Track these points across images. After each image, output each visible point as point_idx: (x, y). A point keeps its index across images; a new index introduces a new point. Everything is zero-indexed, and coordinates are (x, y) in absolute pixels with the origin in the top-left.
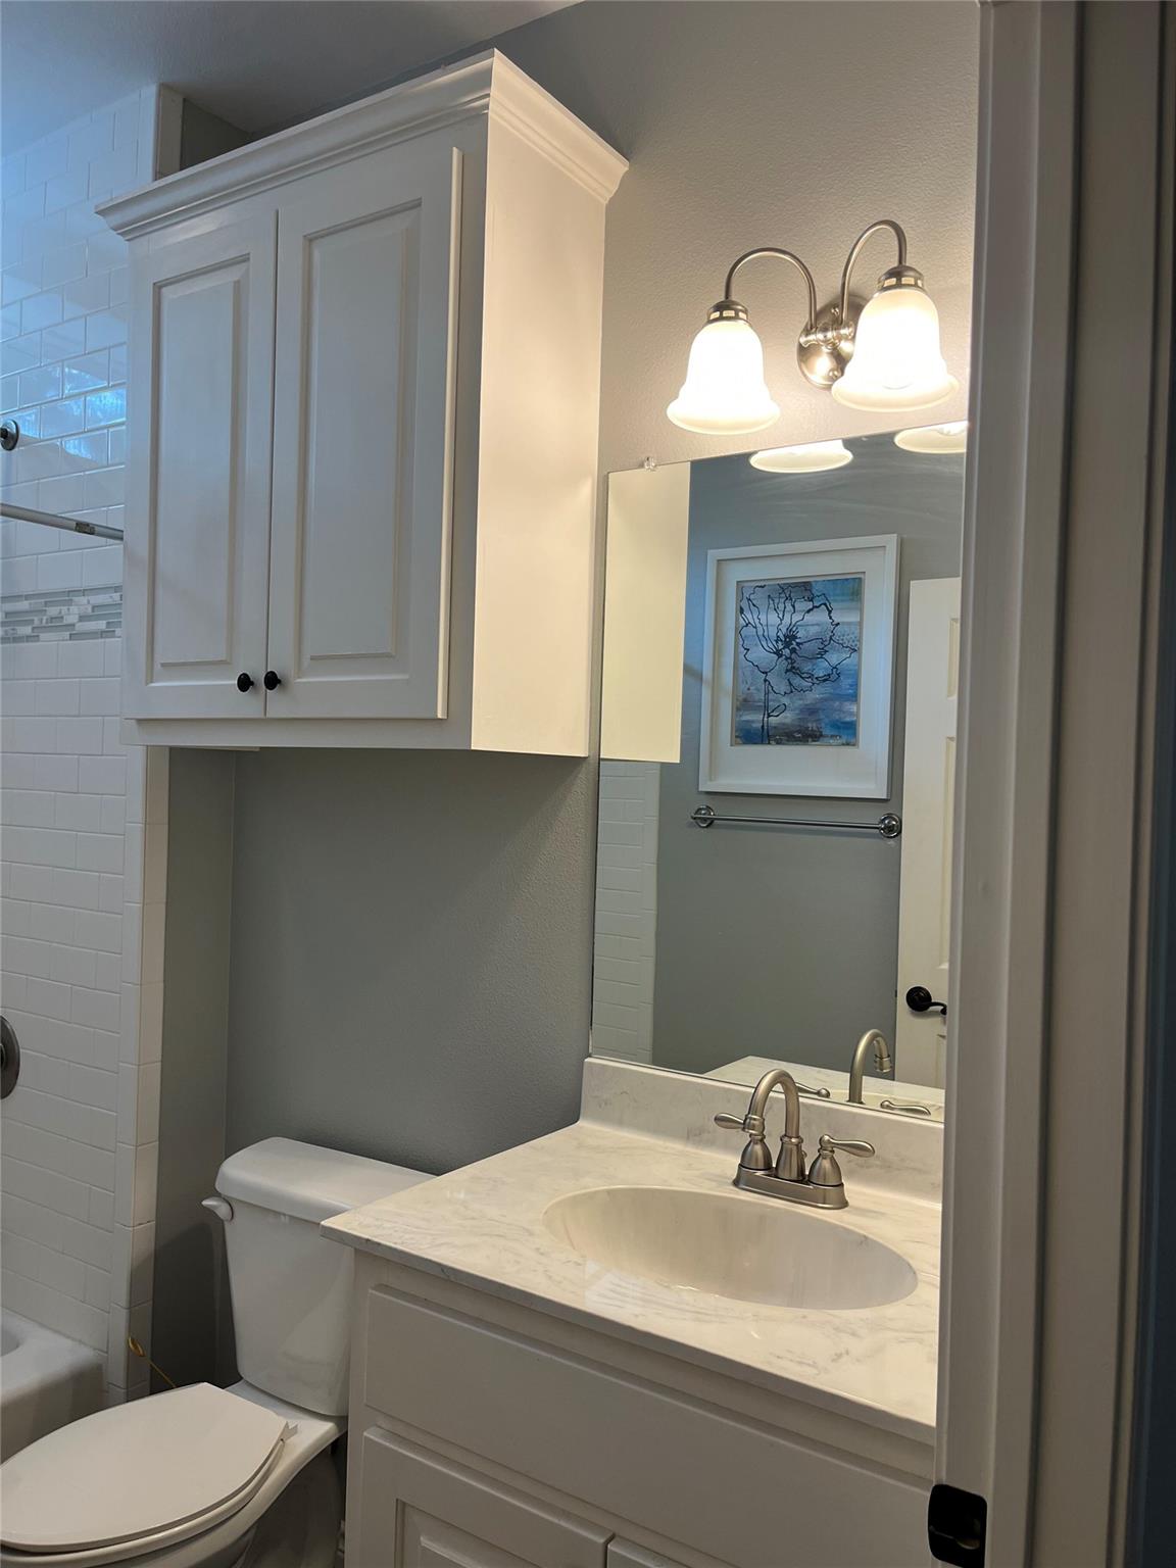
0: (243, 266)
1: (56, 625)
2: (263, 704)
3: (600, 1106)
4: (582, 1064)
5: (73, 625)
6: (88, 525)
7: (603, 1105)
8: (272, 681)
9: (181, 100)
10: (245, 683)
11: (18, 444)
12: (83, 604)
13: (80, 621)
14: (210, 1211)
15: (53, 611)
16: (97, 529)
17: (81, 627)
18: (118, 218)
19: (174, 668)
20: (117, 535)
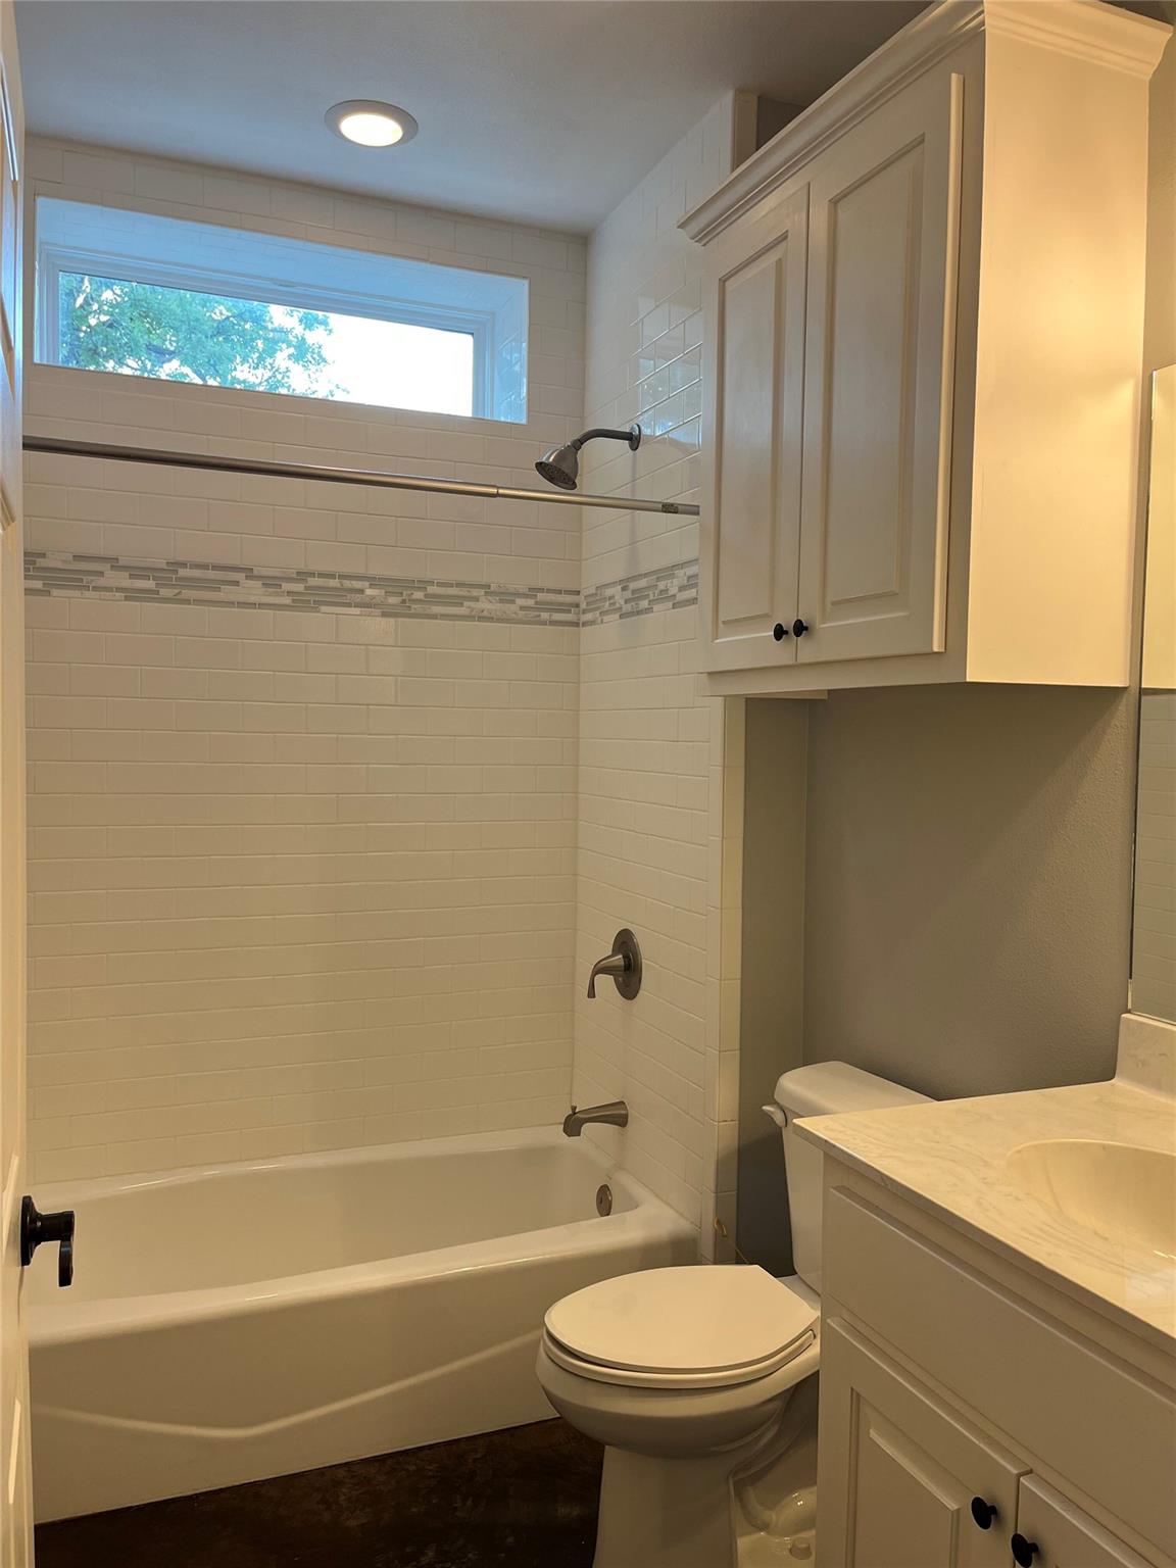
0: (784, 244)
1: (665, 596)
2: (794, 651)
3: (1138, 1066)
4: (1120, 1017)
5: (675, 596)
6: (672, 505)
7: (1140, 1065)
8: (800, 628)
9: (756, 98)
10: (780, 632)
11: (641, 443)
12: (682, 575)
13: (680, 590)
14: (769, 1117)
15: (661, 585)
16: (680, 507)
17: (681, 596)
18: (695, 227)
19: (734, 623)
20: (694, 511)
